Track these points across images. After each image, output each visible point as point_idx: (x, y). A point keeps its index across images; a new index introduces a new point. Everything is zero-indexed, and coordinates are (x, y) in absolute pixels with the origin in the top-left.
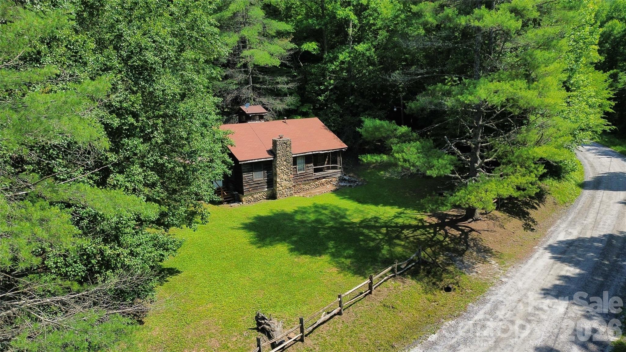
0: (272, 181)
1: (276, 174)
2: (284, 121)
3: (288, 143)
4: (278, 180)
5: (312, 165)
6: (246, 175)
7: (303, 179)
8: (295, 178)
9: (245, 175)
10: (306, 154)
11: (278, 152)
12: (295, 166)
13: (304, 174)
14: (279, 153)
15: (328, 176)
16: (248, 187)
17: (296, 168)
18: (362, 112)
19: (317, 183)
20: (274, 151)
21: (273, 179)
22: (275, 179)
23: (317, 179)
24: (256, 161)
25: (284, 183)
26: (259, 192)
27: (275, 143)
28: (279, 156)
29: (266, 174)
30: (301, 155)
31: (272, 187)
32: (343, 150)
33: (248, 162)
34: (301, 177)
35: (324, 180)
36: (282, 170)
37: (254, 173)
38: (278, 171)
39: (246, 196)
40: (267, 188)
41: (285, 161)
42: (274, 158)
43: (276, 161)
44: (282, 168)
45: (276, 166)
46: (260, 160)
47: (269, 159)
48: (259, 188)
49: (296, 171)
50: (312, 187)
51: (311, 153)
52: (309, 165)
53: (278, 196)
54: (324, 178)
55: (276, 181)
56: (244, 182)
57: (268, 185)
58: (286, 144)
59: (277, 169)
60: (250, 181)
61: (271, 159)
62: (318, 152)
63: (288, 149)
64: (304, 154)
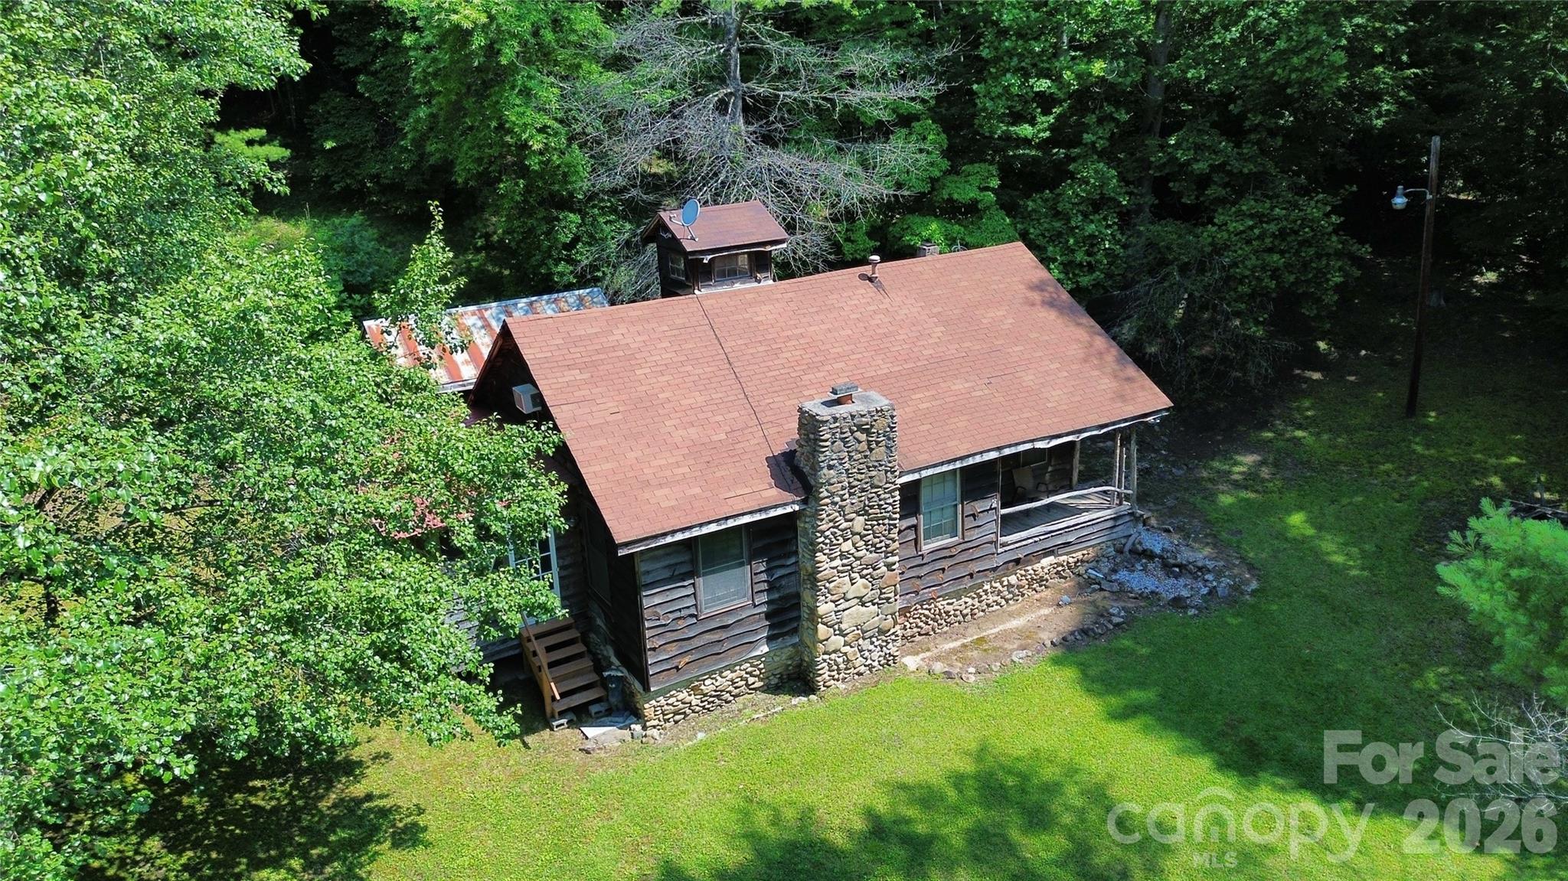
0: (797, 606)
1: (813, 579)
2: (866, 269)
3: (881, 424)
4: (824, 608)
5: (995, 502)
6: (657, 600)
7: (950, 575)
8: (906, 576)
9: (652, 600)
10: (971, 461)
11: (826, 473)
12: (912, 521)
13: (954, 551)
14: (831, 478)
15: (1068, 544)
16: (674, 650)
17: (915, 527)
18: (1222, 201)
19: (1013, 579)
20: (806, 470)
21: (798, 596)
22: (806, 596)
23: (1017, 561)
24: (713, 528)
25: (854, 615)
26: (731, 668)
27: (809, 425)
28: (833, 494)
29: (764, 577)
30: (945, 468)
31: (795, 631)
32: (1150, 419)
33: (669, 539)
34: (938, 565)
35: (1047, 561)
36: (842, 556)
37: (700, 581)
38: (826, 565)
39: (663, 692)
40: (770, 639)
41: (863, 512)
42: (805, 502)
43: (816, 515)
44: (847, 546)
45: (813, 544)
46: (731, 523)
47: (780, 511)
48: (727, 645)
49: (916, 541)
50: (992, 598)
51: (993, 455)
52: (980, 506)
53: (824, 674)
54: (1049, 553)
55: (813, 610)
56: (648, 633)
57: (771, 627)
58: (868, 432)
59: (820, 556)
60: (682, 624)
61: (789, 510)
62: (1028, 446)
63: (880, 452)
64: (958, 465)
